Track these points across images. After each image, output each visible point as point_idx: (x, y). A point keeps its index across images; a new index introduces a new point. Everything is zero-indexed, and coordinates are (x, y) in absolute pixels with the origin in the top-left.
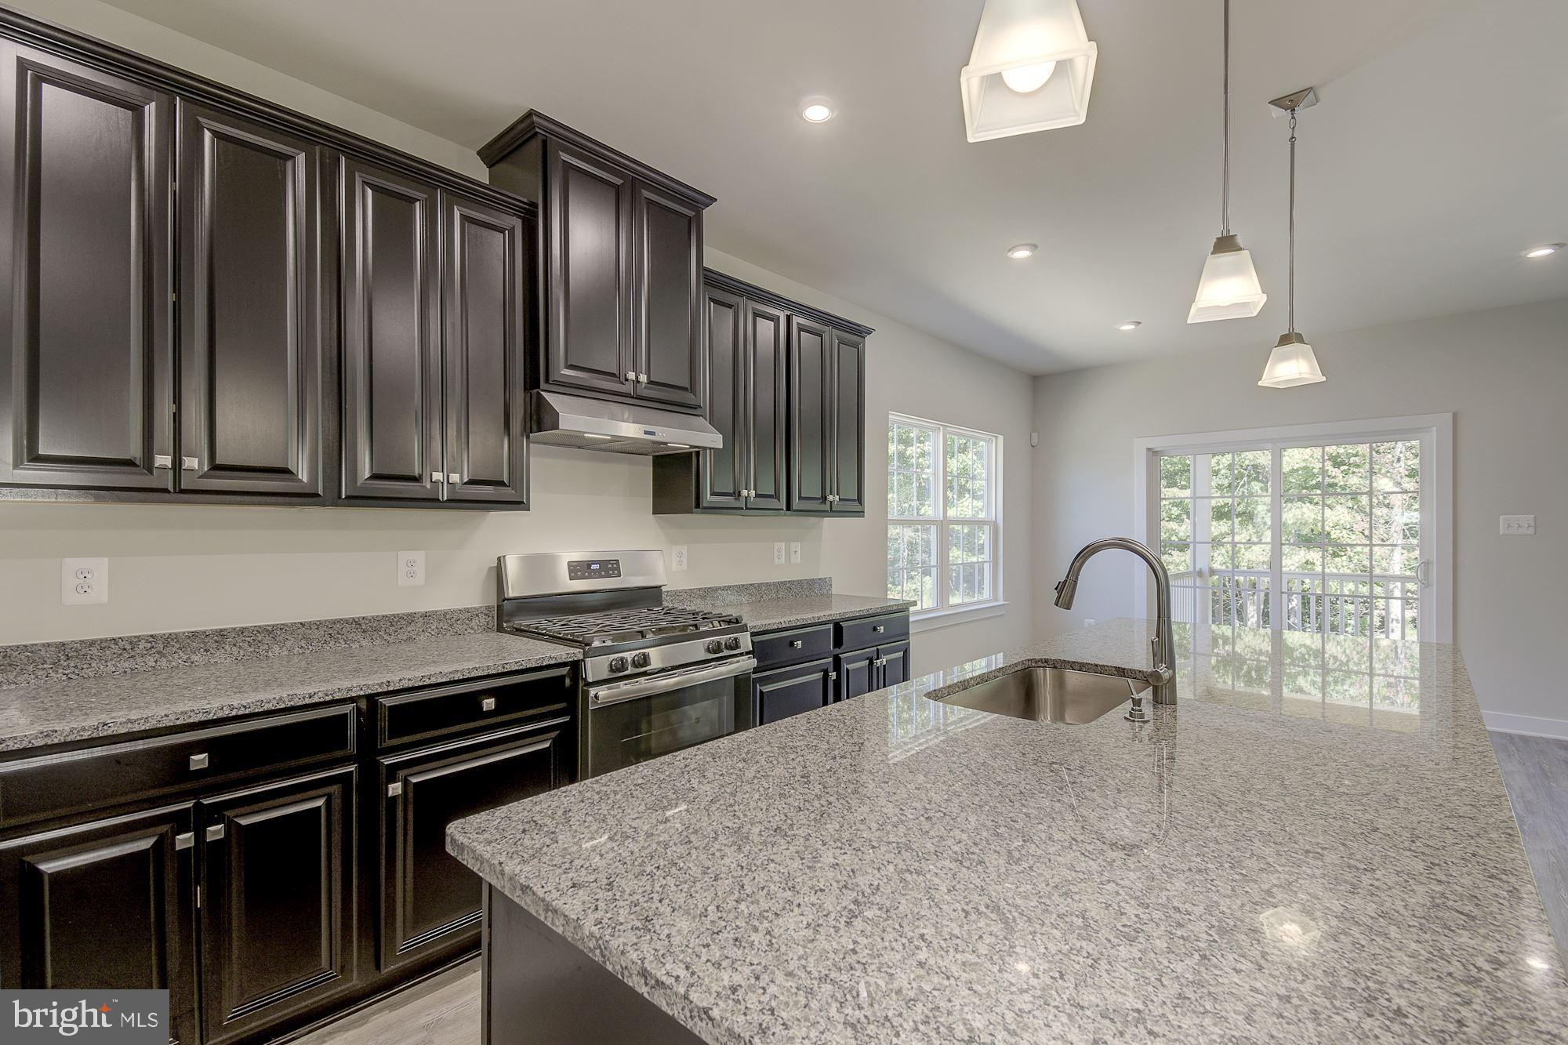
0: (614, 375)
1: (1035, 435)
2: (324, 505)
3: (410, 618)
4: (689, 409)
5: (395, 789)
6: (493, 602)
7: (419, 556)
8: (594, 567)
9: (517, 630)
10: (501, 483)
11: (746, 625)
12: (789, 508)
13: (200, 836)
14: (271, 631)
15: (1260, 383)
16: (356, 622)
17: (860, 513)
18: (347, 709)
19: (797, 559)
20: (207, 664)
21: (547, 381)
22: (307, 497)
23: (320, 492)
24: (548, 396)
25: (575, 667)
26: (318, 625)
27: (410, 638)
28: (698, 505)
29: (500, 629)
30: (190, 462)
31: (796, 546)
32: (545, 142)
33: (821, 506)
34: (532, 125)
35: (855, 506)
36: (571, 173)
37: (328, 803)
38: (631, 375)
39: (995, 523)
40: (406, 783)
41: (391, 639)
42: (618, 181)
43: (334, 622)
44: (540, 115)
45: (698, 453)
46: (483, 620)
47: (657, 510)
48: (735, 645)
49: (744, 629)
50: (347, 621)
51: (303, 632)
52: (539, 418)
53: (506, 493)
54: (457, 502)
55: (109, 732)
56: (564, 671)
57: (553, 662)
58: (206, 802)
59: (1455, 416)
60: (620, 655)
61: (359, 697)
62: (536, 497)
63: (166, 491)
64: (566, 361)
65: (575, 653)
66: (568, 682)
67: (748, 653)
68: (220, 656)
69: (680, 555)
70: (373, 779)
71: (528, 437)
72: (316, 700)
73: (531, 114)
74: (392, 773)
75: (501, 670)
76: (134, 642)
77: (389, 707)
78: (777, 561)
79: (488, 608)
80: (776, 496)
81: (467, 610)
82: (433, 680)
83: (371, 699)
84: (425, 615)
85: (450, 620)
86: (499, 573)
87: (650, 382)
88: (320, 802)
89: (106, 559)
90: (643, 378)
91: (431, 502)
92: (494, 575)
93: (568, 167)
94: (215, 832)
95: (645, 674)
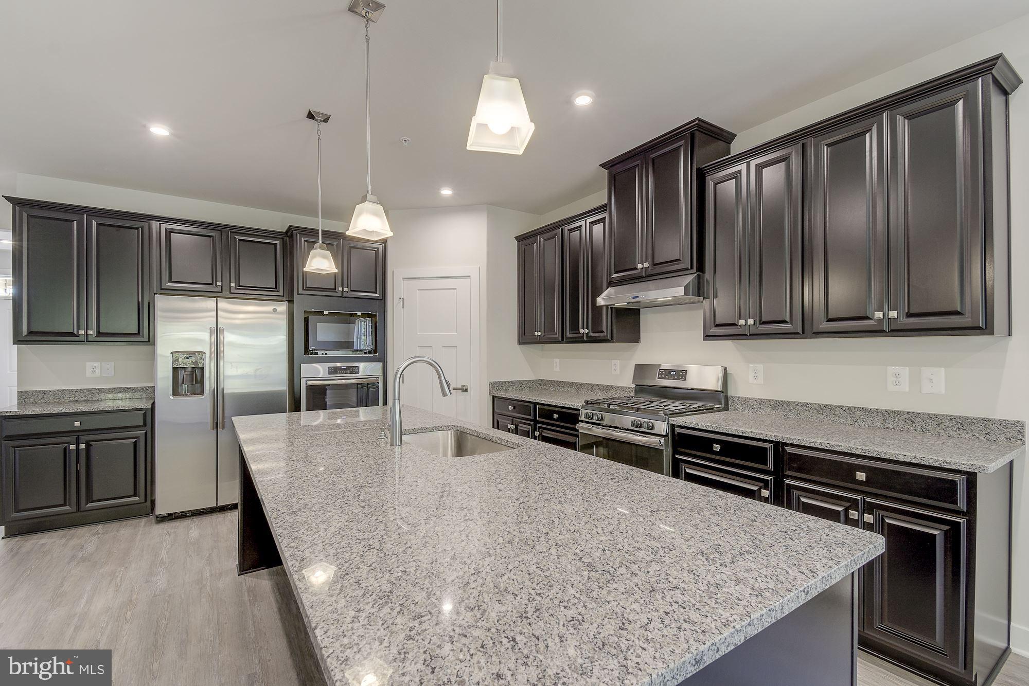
8: (673, 373)
21: (610, 282)
28: (705, 335)
38: (640, 266)
48: (651, 427)
53: (604, 336)
64: (614, 271)
69: (755, 371)
90: (647, 265)
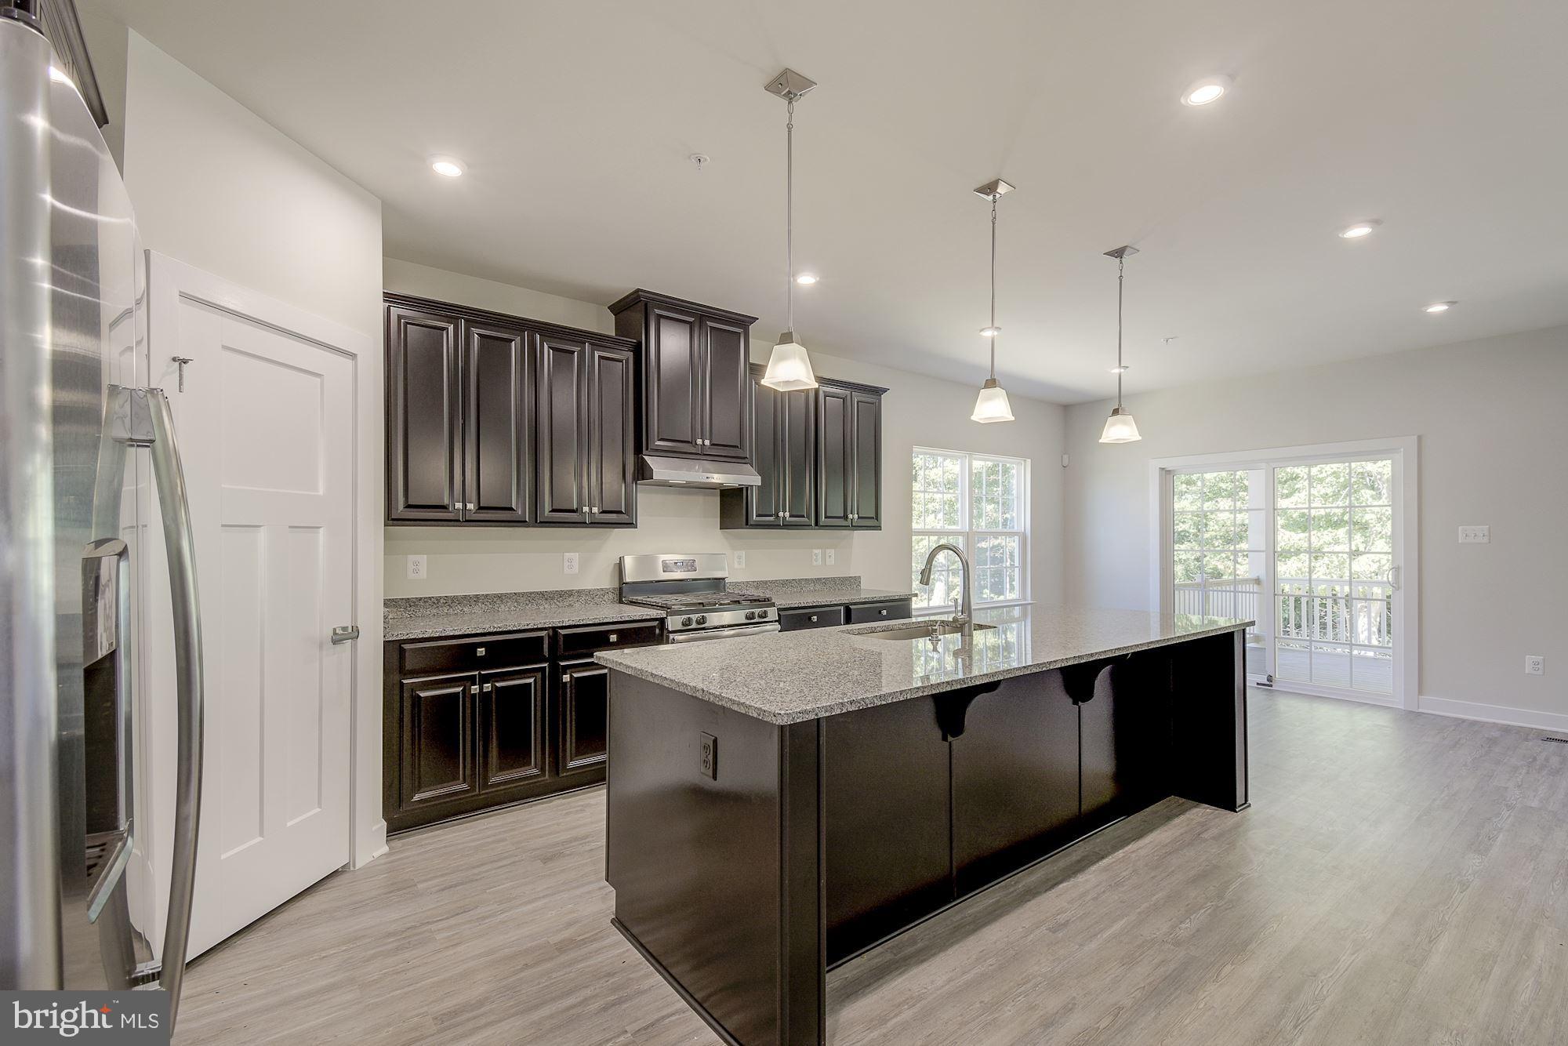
0: (688, 442)
1: (1066, 457)
2: (529, 527)
3: (570, 593)
4: (740, 459)
5: (566, 678)
6: (617, 585)
7: (575, 556)
8: (679, 564)
9: (631, 602)
10: (620, 512)
11: (774, 603)
12: (817, 524)
13: (481, 689)
14: (500, 597)
15: (1100, 441)
16: (542, 593)
17: (878, 528)
18: (543, 634)
19: (831, 561)
20: (471, 613)
21: (647, 449)
22: (521, 523)
23: (527, 520)
24: (646, 457)
25: (662, 621)
26: (523, 594)
27: (570, 605)
28: (747, 524)
29: (621, 602)
30: (470, 506)
31: (831, 552)
32: (646, 305)
33: (842, 522)
34: (639, 296)
35: (872, 521)
36: (662, 321)
37: (535, 680)
38: (699, 442)
39: (1024, 534)
40: (571, 676)
41: (560, 604)
42: (692, 319)
43: (531, 593)
44: (642, 290)
45: (747, 489)
46: (611, 596)
47: (723, 526)
48: (764, 615)
49: (773, 605)
50: (537, 593)
51: (516, 597)
52: (642, 472)
53: (623, 518)
54: (595, 524)
55: (446, 634)
56: (656, 623)
57: (649, 617)
58: (482, 673)
59: (1420, 438)
60: (688, 616)
61: (550, 627)
62: (641, 519)
63: (459, 521)
64: (658, 437)
65: (662, 614)
66: (657, 631)
67: (776, 621)
68: (477, 609)
69: (739, 557)
70: (556, 672)
71: (636, 484)
72: (529, 627)
73: (638, 290)
74: (565, 669)
75: (620, 620)
76: (438, 599)
77: (563, 635)
78: (815, 563)
79: (614, 589)
80: (808, 517)
81: (602, 590)
82: (584, 622)
83: (554, 629)
84: (578, 591)
85: (590, 596)
86: (620, 568)
87: (713, 445)
88: (532, 680)
89: (425, 556)
90: (707, 442)
91: (582, 524)
92: (617, 568)
93: (660, 316)
94: (487, 687)
95: (704, 629)
